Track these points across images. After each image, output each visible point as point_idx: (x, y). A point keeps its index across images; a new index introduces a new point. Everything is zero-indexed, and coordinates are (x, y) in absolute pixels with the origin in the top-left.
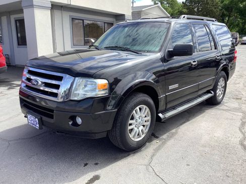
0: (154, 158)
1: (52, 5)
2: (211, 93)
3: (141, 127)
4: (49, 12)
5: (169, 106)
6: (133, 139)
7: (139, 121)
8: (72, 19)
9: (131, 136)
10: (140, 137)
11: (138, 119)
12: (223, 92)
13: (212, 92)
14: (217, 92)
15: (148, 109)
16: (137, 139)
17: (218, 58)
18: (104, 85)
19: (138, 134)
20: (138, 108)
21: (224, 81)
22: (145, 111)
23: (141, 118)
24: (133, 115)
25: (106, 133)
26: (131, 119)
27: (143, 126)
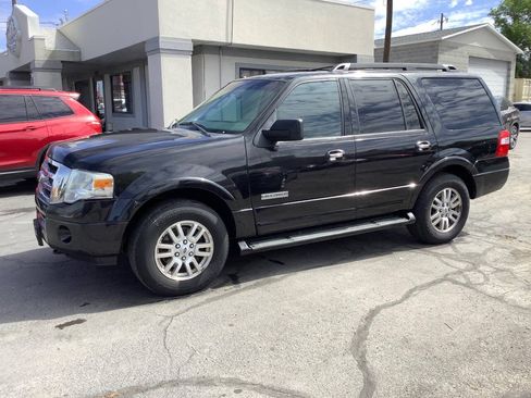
0: (193, 310)
1: (194, 47)
2: (408, 218)
3: (191, 259)
4: (189, 60)
5: (263, 231)
6: (169, 276)
7: (183, 247)
8: (241, 69)
9: (164, 270)
10: (188, 275)
11: (181, 243)
13: (411, 215)
14: (432, 218)
15: (204, 230)
16: (178, 278)
17: (423, 146)
18: (107, 183)
19: (183, 270)
20: (179, 225)
21: (458, 196)
22: (197, 231)
23: (189, 243)
24: (168, 235)
25: (115, 258)
26: (163, 242)
27: (196, 257)
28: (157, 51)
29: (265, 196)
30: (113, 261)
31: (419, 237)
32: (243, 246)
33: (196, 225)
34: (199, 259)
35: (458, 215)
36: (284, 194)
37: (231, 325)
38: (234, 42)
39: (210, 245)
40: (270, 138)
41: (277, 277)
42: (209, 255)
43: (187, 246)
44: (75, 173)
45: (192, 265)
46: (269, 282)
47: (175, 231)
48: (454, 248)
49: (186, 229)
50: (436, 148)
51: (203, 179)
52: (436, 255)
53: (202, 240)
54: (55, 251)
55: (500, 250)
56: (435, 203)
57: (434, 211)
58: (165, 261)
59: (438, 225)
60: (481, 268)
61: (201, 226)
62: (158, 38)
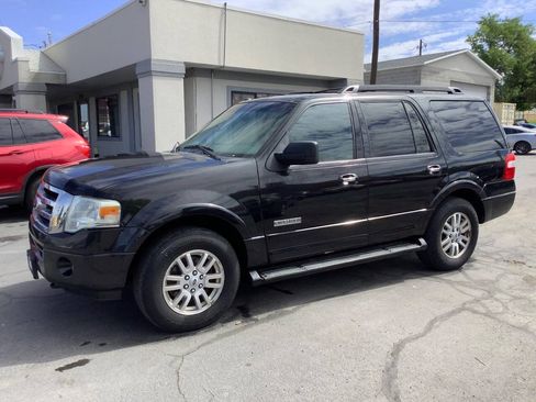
0: (204, 348)
1: (187, 69)
2: (420, 244)
3: (200, 292)
4: (180, 83)
5: (276, 259)
6: (177, 310)
7: (192, 278)
8: (232, 92)
9: (171, 304)
10: (197, 309)
11: (191, 274)
12: (465, 246)
13: (422, 241)
14: (443, 243)
15: (215, 259)
16: (187, 312)
17: (433, 169)
18: (113, 210)
19: (192, 303)
20: (188, 255)
21: (467, 221)
22: (207, 261)
23: (199, 274)
24: (177, 266)
25: (120, 292)
26: (172, 273)
27: (205, 289)
28: (149, 73)
29: (278, 223)
30: (117, 295)
31: (431, 263)
32: (255, 276)
33: (206, 254)
34: (209, 291)
35: (468, 239)
36: (297, 220)
37: (248, 365)
38: (226, 65)
39: (220, 275)
40: (283, 162)
41: (290, 309)
42: (219, 286)
43: (197, 278)
44: (78, 199)
45: (201, 298)
46: (282, 314)
47: (185, 261)
48: (466, 275)
49: (196, 258)
50: (446, 171)
51: (211, 205)
52: (449, 282)
53: (212, 271)
54: (52, 285)
55: (512, 276)
56: (446, 228)
57: (444, 236)
58: (173, 295)
59: (448, 251)
60: (498, 296)
61: (212, 255)
62: (150, 60)
